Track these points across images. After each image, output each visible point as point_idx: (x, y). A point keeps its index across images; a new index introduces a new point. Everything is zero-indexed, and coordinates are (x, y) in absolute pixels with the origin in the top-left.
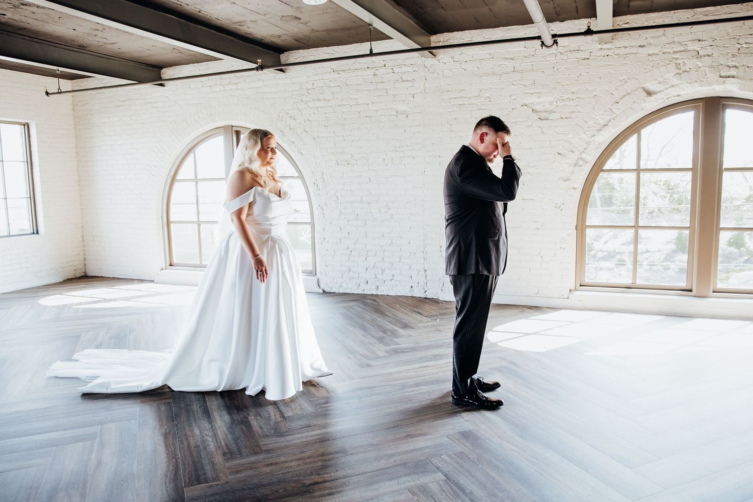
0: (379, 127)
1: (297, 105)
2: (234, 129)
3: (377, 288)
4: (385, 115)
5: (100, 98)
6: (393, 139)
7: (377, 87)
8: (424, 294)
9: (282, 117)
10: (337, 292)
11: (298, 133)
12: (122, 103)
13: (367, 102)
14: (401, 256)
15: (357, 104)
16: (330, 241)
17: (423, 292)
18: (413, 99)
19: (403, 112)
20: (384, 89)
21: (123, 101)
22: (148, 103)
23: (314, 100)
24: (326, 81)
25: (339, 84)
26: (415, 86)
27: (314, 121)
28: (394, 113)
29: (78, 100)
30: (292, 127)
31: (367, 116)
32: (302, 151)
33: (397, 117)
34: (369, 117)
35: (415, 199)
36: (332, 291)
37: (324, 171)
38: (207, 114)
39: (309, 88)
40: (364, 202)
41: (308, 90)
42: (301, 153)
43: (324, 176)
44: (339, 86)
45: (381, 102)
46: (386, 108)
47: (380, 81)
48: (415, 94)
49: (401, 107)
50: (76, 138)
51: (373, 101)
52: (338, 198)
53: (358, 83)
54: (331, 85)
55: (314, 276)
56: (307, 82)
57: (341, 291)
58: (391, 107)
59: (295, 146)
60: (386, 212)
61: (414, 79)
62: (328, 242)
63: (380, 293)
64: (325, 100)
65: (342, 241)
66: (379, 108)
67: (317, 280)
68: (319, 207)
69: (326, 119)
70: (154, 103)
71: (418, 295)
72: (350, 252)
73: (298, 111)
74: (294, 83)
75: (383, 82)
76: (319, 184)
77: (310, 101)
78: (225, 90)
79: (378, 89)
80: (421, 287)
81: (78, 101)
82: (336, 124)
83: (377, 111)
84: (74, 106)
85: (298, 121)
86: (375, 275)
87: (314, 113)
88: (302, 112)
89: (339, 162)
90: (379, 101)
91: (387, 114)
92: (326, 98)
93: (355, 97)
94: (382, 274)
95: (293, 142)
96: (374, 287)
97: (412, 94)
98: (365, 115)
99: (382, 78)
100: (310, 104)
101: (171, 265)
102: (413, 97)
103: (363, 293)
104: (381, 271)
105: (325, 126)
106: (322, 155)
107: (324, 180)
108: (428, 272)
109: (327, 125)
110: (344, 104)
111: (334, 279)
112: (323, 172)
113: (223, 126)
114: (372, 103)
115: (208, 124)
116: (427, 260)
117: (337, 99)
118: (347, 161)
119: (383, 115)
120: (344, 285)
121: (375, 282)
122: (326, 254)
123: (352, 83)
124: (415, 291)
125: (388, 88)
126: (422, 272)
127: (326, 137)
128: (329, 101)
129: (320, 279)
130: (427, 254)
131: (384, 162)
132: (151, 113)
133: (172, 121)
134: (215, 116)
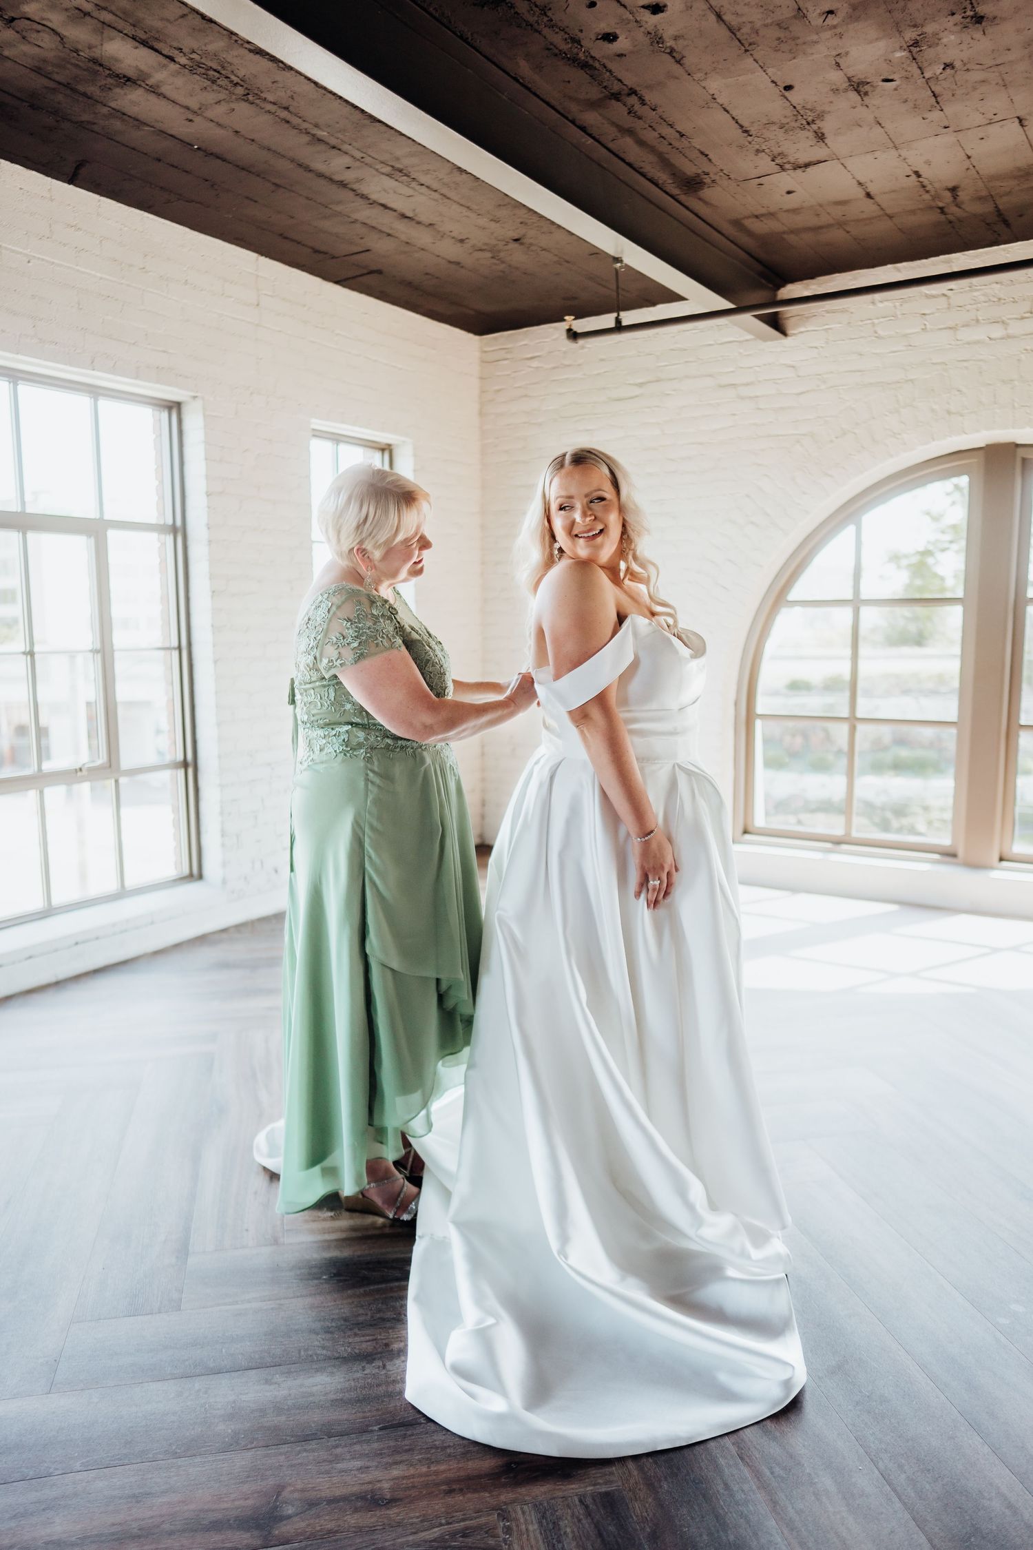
2: (1021, 453)
5: (567, 379)
12: (638, 391)
21: (641, 385)
22: (721, 386)
29: (497, 388)
38: (933, 410)
70: (747, 384)
78: (1009, 337)
81: (499, 390)
101: (745, 832)
113: (982, 445)
115: (934, 440)
132: (734, 415)
133: (804, 435)
134: (962, 415)
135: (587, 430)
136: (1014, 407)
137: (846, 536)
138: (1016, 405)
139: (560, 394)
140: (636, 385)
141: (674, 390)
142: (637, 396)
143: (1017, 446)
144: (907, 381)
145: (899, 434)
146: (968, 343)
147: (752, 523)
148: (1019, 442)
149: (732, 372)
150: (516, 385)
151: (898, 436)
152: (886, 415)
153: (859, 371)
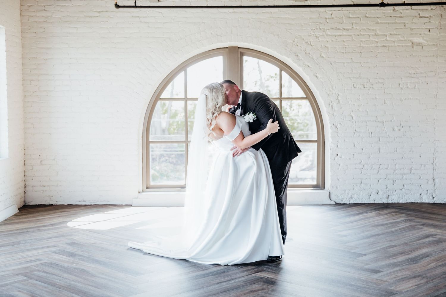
0: (395, 56)
1: (314, 32)
2: (240, 50)
3: (388, 198)
4: (403, 46)
6: (408, 67)
7: (396, 21)
8: (433, 200)
9: (297, 43)
10: (348, 203)
11: (314, 57)
12: (98, 14)
13: (385, 33)
14: (411, 168)
15: (375, 35)
16: (342, 157)
17: (432, 198)
18: (429, 33)
19: (419, 44)
20: (402, 23)
21: (99, 12)
23: (333, 29)
24: (346, 12)
25: (359, 16)
26: (431, 21)
27: (331, 47)
28: (410, 44)
29: (29, 5)
30: (307, 52)
31: (384, 46)
32: (318, 75)
33: (413, 47)
34: (386, 46)
35: (427, 119)
36: (342, 203)
37: (340, 94)
38: (211, 34)
39: (327, 17)
40: (378, 122)
41: (326, 19)
42: (316, 76)
43: (339, 98)
44: (359, 17)
45: (399, 34)
46: (403, 39)
47: (399, 16)
48: (431, 28)
49: (416, 40)
50: (23, 47)
51: (392, 33)
52: (352, 118)
53: (378, 16)
54: (351, 16)
55: (323, 190)
56: (325, 11)
57: (352, 202)
58: (408, 39)
59: (311, 70)
60: (399, 130)
61: (430, 16)
62: (341, 157)
63: (390, 202)
64: (344, 29)
65: (355, 156)
66: (396, 39)
67: (328, 193)
68: (333, 126)
69: (344, 46)
71: (427, 201)
72: (363, 166)
73: (315, 37)
74: (311, 12)
75: (401, 17)
76: (333, 105)
77: (328, 29)
79: (396, 23)
80: (429, 194)
82: (353, 51)
83: (394, 42)
84: (21, 11)
85: (313, 47)
86: (387, 185)
87: (332, 41)
88: (319, 38)
89: (354, 86)
90: (398, 33)
91: (404, 45)
92: (345, 28)
93: (374, 28)
94: (393, 184)
95: (308, 66)
96: (385, 196)
97: (428, 28)
98: (382, 45)
99: (401, 13)
100: (328, 32)
101: (147, 187)
102: (429, 31)
103: (374, 202)
104: (392, 182)
105: (343, 53)
106: (339, 79)
107: (339, 102)
108: (437, 181)
109: (344, 52)
110: (363, 33)
111: (345, 191)
112: (338, 94)
113: (228, 46)
114: (391, 34)
115: (212, 44)
116: (437, 170)
117: (356, 29)
118: (363, 85)
119: (400, 46)
120: (355, 196)
121: (386, 192)
122: (338, 169)
123: (371, 16)
124: (423, 199)
125: (407, 22)
126: (431, 181)
127: (343, 63)
128: (348, 30)
129: (331, 192)
130: (436, 166)
131: (400, 87)
132: (139, 28)
133: (167, 38)
134: (221, 36)
135: (75, 28)
136: (237, 35)
137: (182, 74)
138: (238, 35)
139: (61, 11)
140: (98, 12)
141: (114, 16)
142: (98, 16)
143: (239, 48)
144: (202, 23)
145: (201, 41)
146: (222, 12)
147: (147, 69)
148: (239, 47)
149: (138, 12)
150: (39, 5)
151: (201, 42)
152: (196, 34)
153: (186, 17)
